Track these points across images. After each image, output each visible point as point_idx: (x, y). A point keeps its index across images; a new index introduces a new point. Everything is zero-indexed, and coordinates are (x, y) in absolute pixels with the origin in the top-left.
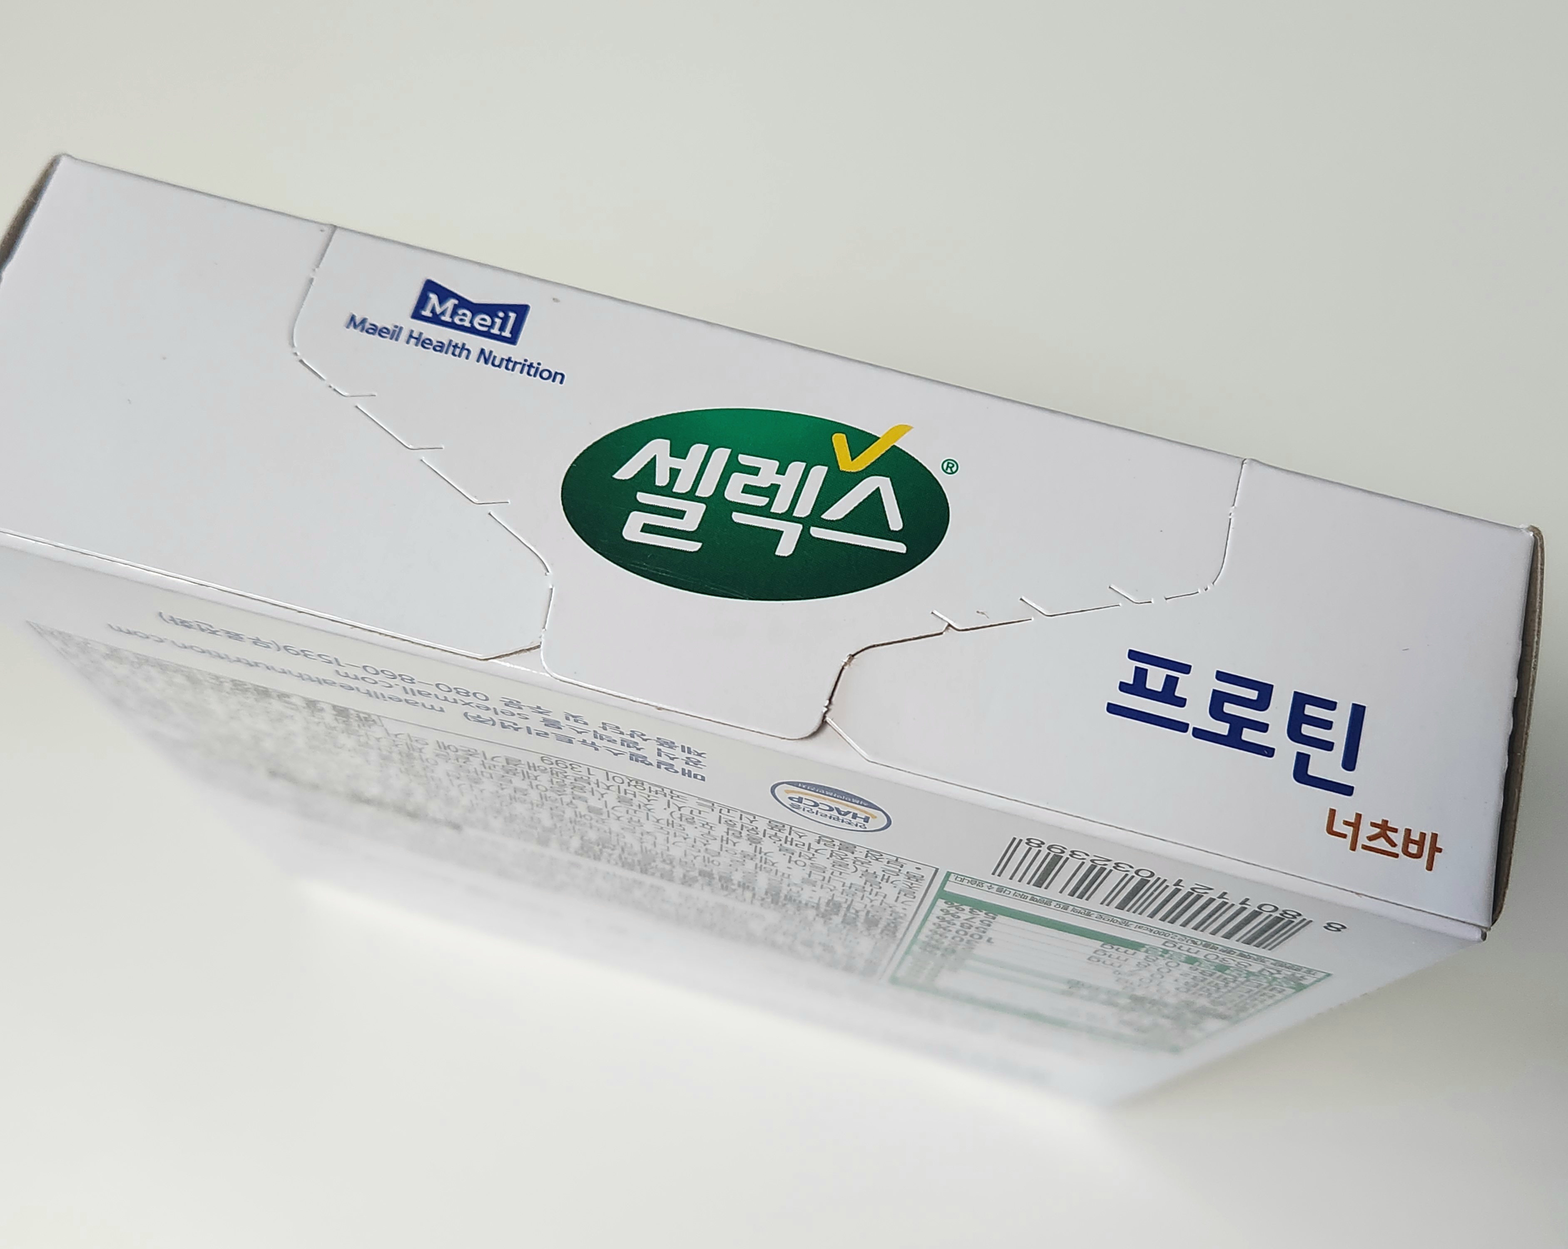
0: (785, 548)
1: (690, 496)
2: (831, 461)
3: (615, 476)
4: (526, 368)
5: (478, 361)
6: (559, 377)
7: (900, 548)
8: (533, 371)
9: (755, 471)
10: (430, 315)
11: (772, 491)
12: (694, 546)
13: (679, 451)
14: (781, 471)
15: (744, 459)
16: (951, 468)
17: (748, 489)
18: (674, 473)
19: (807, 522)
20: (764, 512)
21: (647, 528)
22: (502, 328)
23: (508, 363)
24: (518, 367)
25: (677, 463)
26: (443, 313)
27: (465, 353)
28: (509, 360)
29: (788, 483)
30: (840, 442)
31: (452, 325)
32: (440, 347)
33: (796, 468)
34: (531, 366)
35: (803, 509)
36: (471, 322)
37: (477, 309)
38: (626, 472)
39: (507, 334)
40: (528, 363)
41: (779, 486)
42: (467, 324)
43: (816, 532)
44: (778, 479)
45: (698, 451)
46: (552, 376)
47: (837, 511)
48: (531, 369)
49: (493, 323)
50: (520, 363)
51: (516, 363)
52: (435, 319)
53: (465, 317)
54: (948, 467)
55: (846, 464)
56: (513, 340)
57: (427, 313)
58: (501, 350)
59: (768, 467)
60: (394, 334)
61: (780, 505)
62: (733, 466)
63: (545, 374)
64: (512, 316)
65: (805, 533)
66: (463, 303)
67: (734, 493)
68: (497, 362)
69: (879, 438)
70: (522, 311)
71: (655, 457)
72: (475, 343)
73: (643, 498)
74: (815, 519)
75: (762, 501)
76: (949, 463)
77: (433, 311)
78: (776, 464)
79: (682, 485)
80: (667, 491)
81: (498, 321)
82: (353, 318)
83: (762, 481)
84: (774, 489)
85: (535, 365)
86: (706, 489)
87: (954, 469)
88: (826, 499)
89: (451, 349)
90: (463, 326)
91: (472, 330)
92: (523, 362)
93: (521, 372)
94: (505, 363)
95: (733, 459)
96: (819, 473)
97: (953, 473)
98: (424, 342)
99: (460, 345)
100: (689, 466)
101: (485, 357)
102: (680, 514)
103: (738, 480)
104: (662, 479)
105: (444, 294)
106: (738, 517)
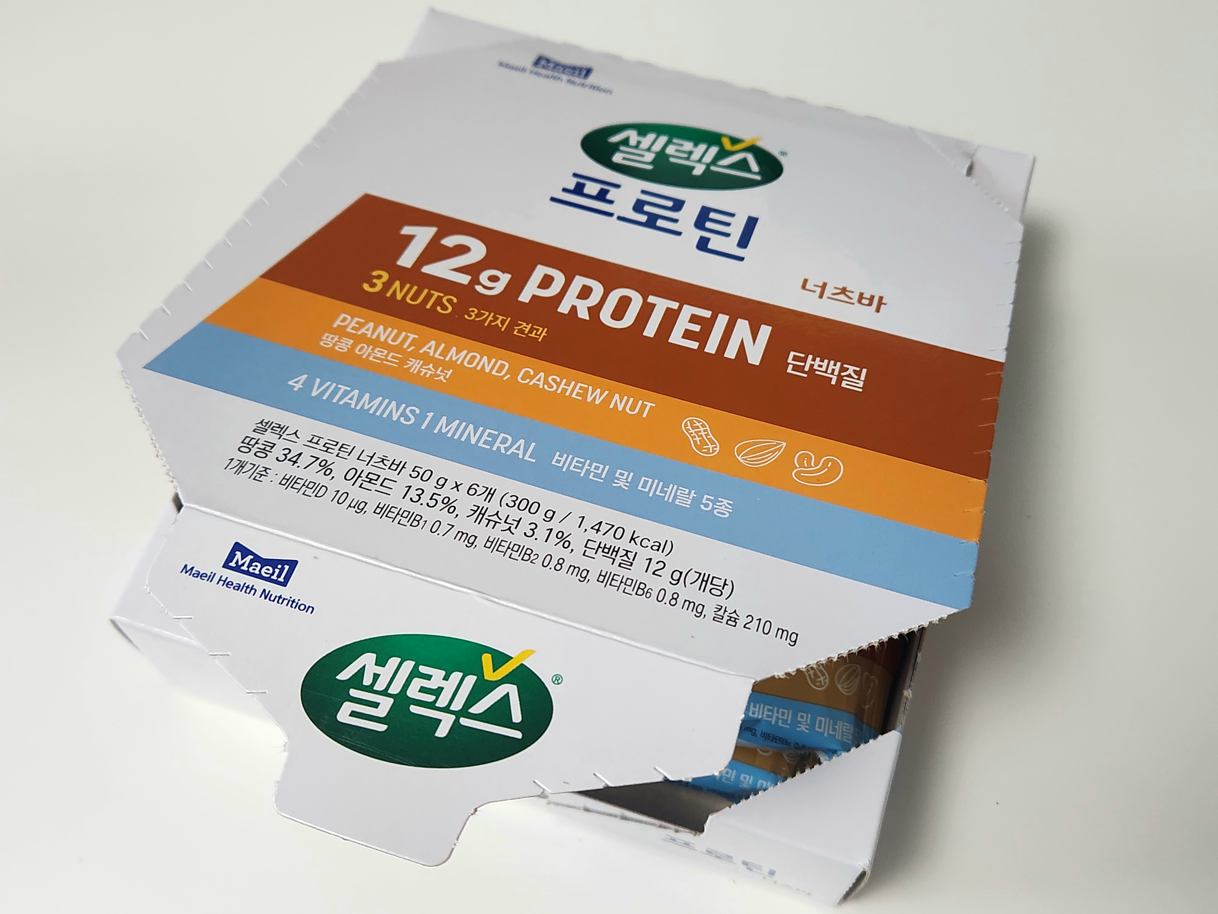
0: (442, 732)
1: (385, 693)
2: (479, 673)
3: (338, 677)
4: (290, 603)
5: (261, 597)
6: (311, 609)
7: (518, 735)
8: (294, 605)
9: (428, 677)
10: (234, 565)
11: (438, 692)
12: (382, 728)
13: (381, 662)
14: (446, 678)
15: (423, 669)
16: (558, 680)
17: (423, 690)
18: (376, 677)
19: (458, 714)
20: (431, 706)
21: (354, 714)
22: (279, 576)
23: (280, 599)
24: (286, 602)
25: (379, 670)
26: (243, 565)
27: (253, 591)
28: (280, 597)
29: (449, 687)
30: (487, 660)
31: (247, 573)
32: (238, 587)
33: (456, 676)
34: (294, 601)
35: (457, 706)
36: (260, 571)
37: (265, 562)
38: (344, 675)
39: (281, 579)
40: (292, 599)
41: (442, 688)
42: (257, 572)
43: (464, 721)
44: (443, 684)
45: (394, 662)
46: (307, 608)
47: (478, 708)
48: (293, 603)
49: (274, 572)
50: (287, 599)
51: (284, 599)
52: (237, 569)
53: (257, 568)
54: (556, 679)
55: (490, 675)
56: (284, 584)
57: (233, 564)
58: (275, 590)
59: (438, 674)
60: (210, 578)
61: (442, 702)
62: (415, 673)
63: (302, 607)
64: (287, 567)
65: (457, 721)
66: (257, 558)
67: (413, 692)
68: (272, 598)
69: (512, 658)
70: (293, 564)
71: (364, 666)
72: (260, 585)
73: (353, 693)
74: (464, 712)
75: (430, 698)
76: (557, 677)
77: (237, 562)
78: (443, 673)
79: (380, 686)
80: (370, 689)
81: (277, 571)
82: (186, 566)
83: (432, 685)
84: (441, 689)
85: (296, 601)
86: (395, 689)
87: (560, 681)
88: (474, 697)
89: (245, 588)
90: (254, 573)
91: (259, 576)
92: (289, 598)
93: (287, 605)
94: (277, 599)
95: (415, 669)
96: (471, 680)
97: (558, 684)
98: (228, 584)
99: (250, 586)
100: (386, 672)
101: (265, 594)
102: (376, 705)
103: (417, 683)
104: (367, 681)
105: (246, 552)
106: (414, 709)
